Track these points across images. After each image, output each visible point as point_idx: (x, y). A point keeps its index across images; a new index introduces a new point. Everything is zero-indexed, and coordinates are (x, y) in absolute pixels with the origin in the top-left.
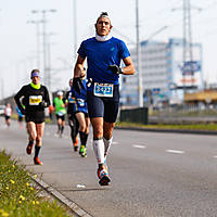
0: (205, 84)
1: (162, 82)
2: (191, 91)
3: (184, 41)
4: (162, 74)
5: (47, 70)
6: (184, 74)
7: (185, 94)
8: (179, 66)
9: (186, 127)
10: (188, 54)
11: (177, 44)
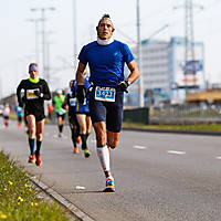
0: (207, 83)
1: (163, 81)
2: (193, 91)
3: (186, 40)
4: (163, 73)
5: (46, 69)
6: (185, 74)
7: (187, 94)
8: (180, 65)
9: (188, 128)
10: (190, 53)
11: (179, 43)
